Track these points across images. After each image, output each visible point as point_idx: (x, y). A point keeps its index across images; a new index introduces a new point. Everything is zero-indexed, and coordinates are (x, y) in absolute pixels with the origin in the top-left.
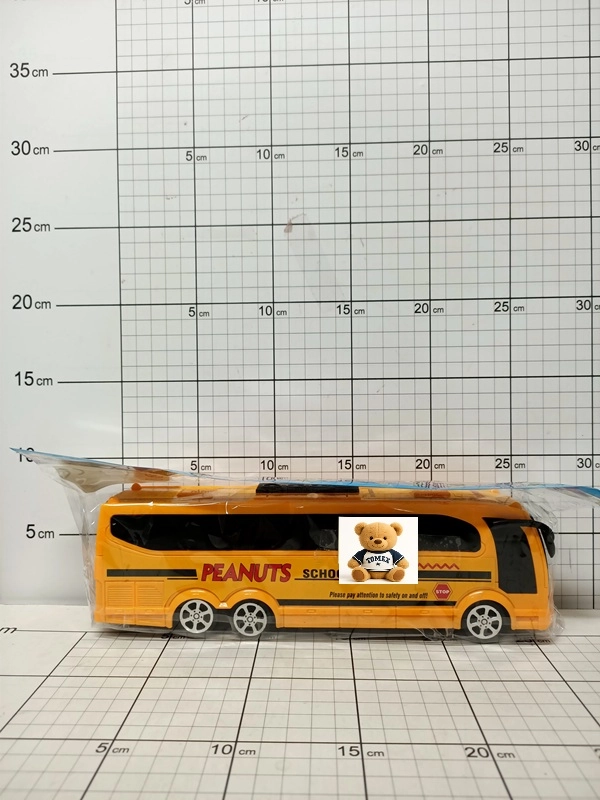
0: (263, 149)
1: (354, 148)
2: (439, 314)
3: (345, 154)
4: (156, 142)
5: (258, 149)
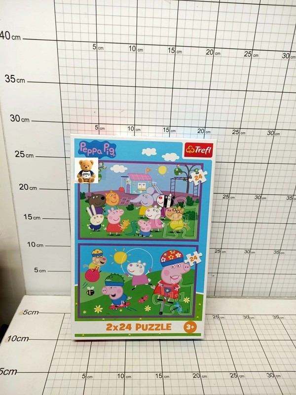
0: (130, 126)
1: (172, 128)
3: (168, 131)
4: (81, 120)
5: (128, 126)
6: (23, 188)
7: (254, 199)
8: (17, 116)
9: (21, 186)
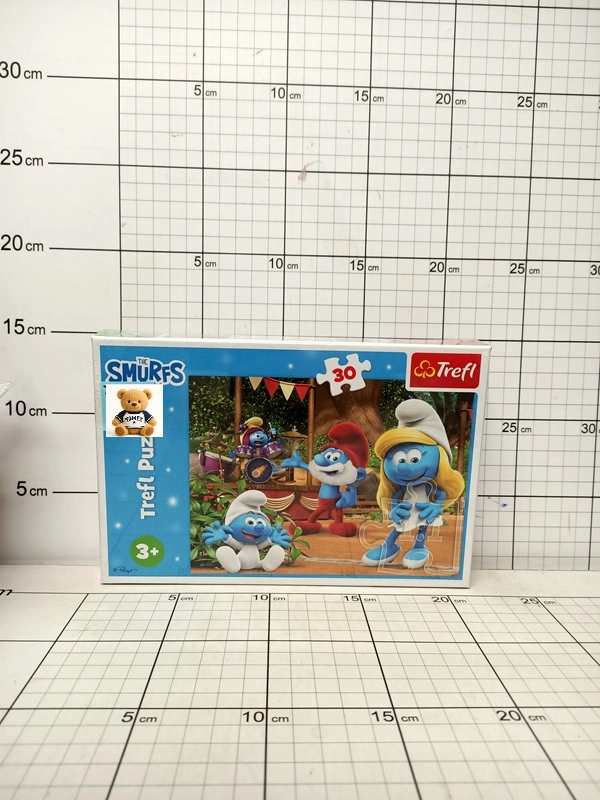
1: (375, 93)
2: (454, 273)
3: (365, 98)
4: (161, 72)
5: (273, 87)
6: (10, 246)
7: (588, 274)
8: (15, 66)
9: (6, 239)
